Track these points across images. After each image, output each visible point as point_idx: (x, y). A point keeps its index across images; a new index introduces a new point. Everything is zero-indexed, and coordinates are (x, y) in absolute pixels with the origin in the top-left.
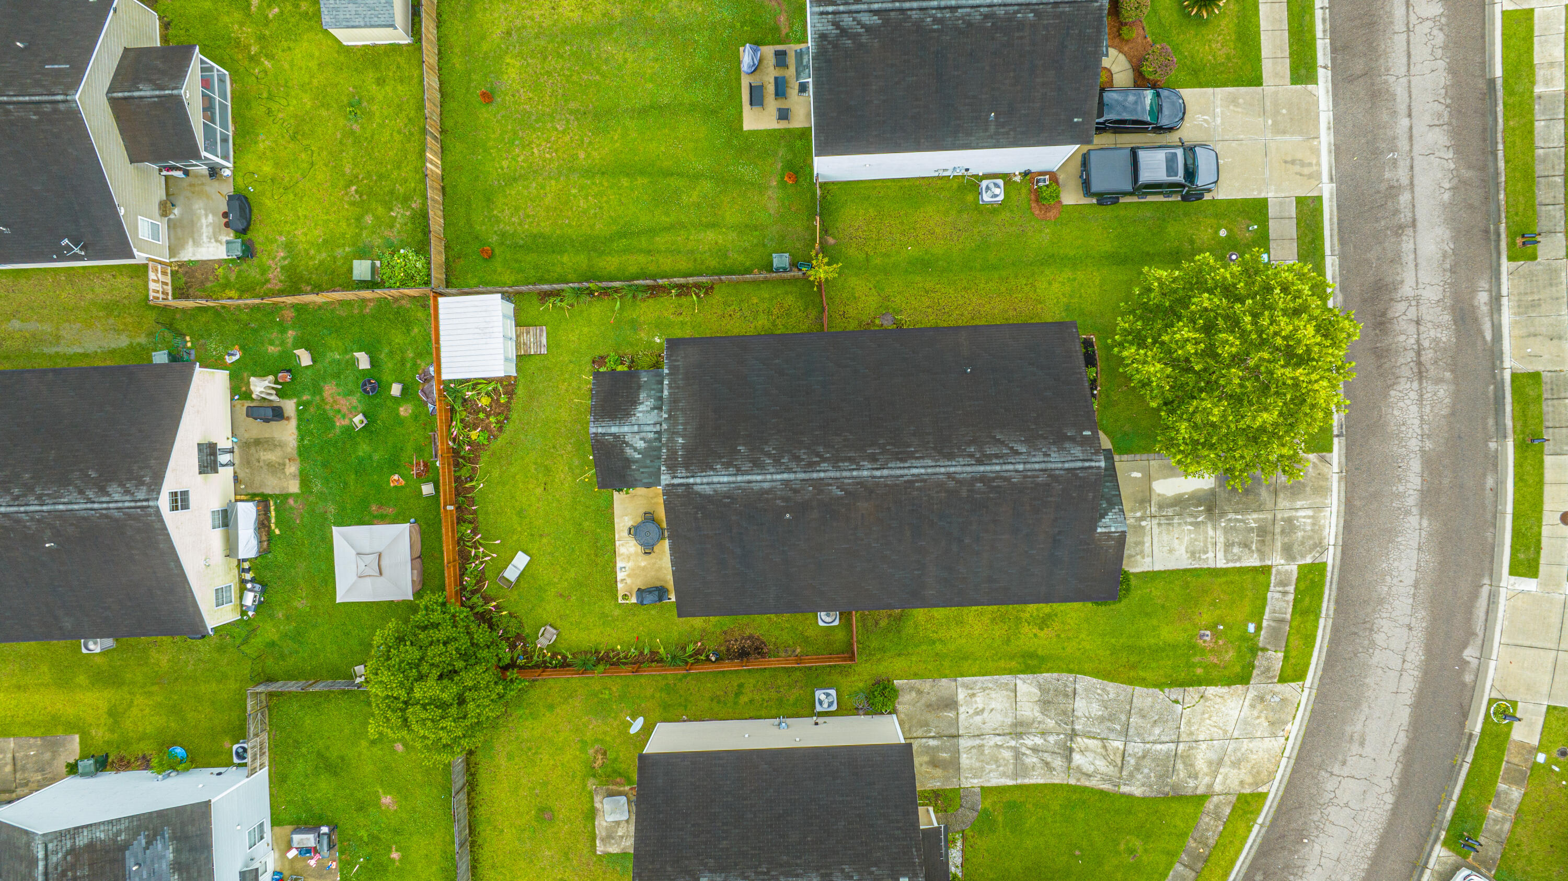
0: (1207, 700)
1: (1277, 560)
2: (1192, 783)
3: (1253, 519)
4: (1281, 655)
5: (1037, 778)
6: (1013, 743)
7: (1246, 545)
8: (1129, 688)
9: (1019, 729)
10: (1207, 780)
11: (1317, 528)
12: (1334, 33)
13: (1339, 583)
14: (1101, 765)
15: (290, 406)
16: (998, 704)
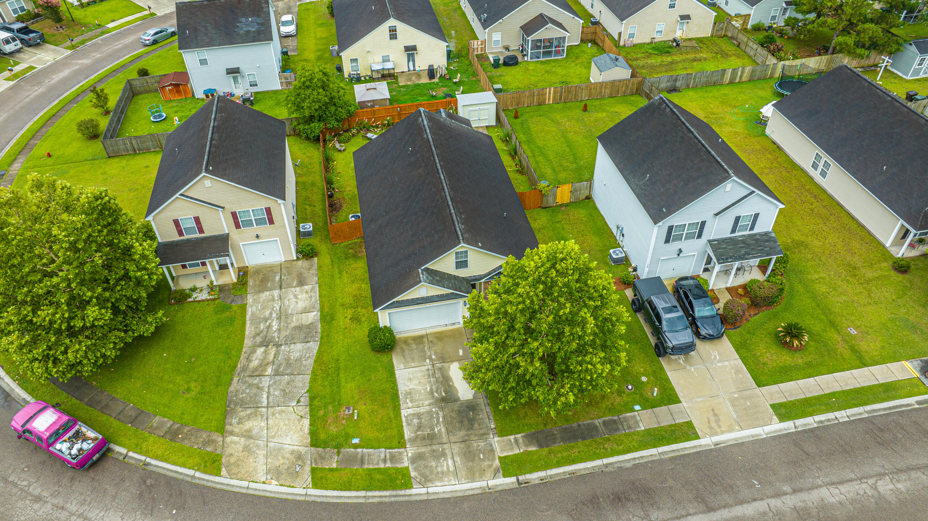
0: (299, 421)
1: (410, 451)
2: (234, 421)
3: (440, 429)
4: (334, 465)
5: (249, 330)
6: (274, 315)
7: (419, 427)
8: (309, 372)
9: (283, 315)
10: (236, 430)
11: (440, 476)
13: (396, 502)
14: (255, 363)
15: (436, 80)
16: (301, 305)
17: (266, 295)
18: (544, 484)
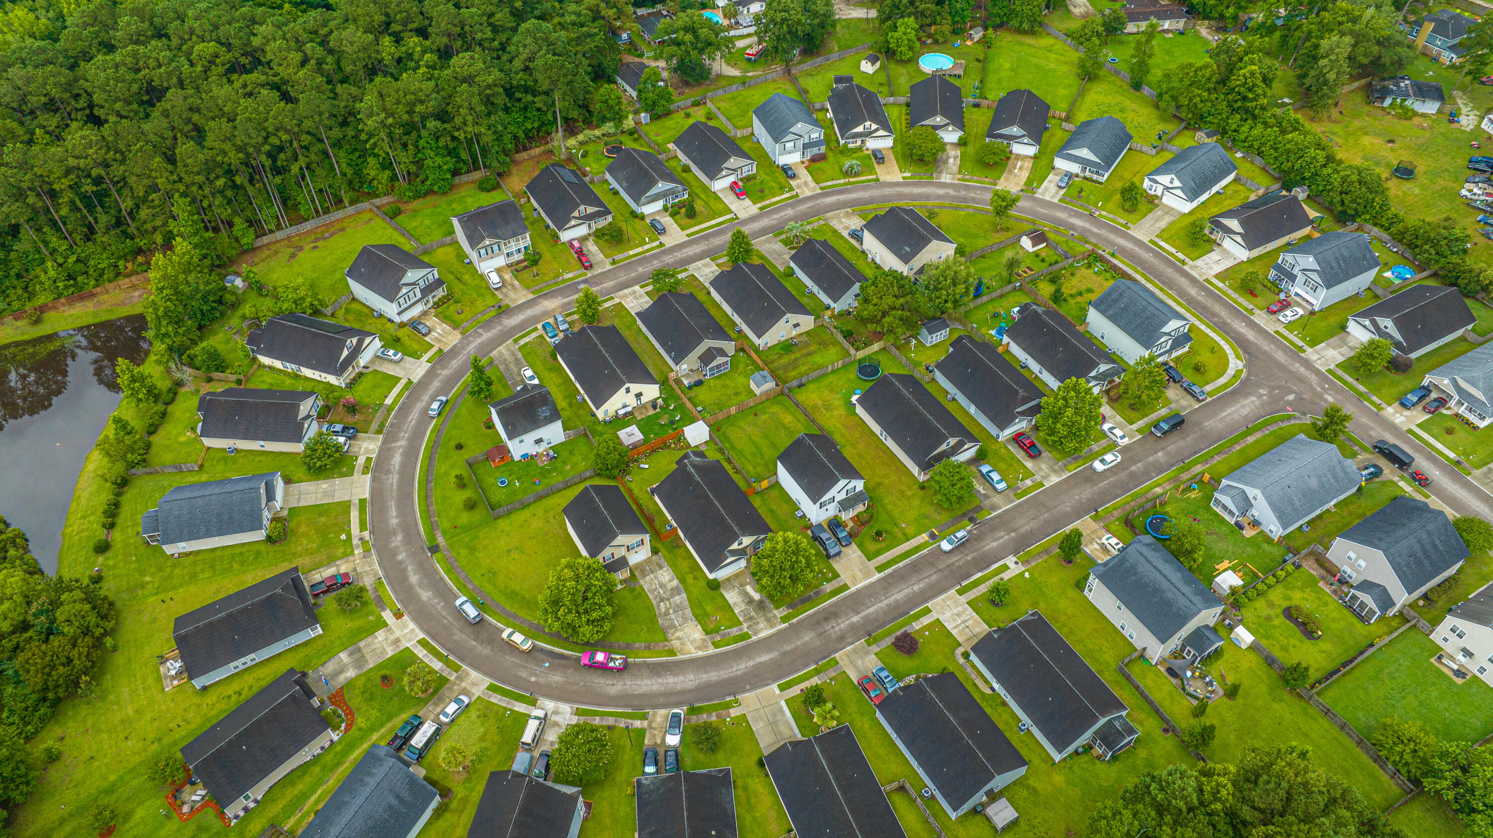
0: (696, 627)
1: (745, 625)
2: (670, 635)
3: (753, 614)
4: (719, 639)
5: (651, 597)
6: (658, 587)
7: (745, 615)
8: (688, 607)
9: (662, 586)
10: (673, 638)
11: (760, 631)
12: (895, 571)
13: (748, 644)
14: (663, 610)
15: (658, 410)
16: (667, 578)
17: (647, 578)
18: (799, 622)
